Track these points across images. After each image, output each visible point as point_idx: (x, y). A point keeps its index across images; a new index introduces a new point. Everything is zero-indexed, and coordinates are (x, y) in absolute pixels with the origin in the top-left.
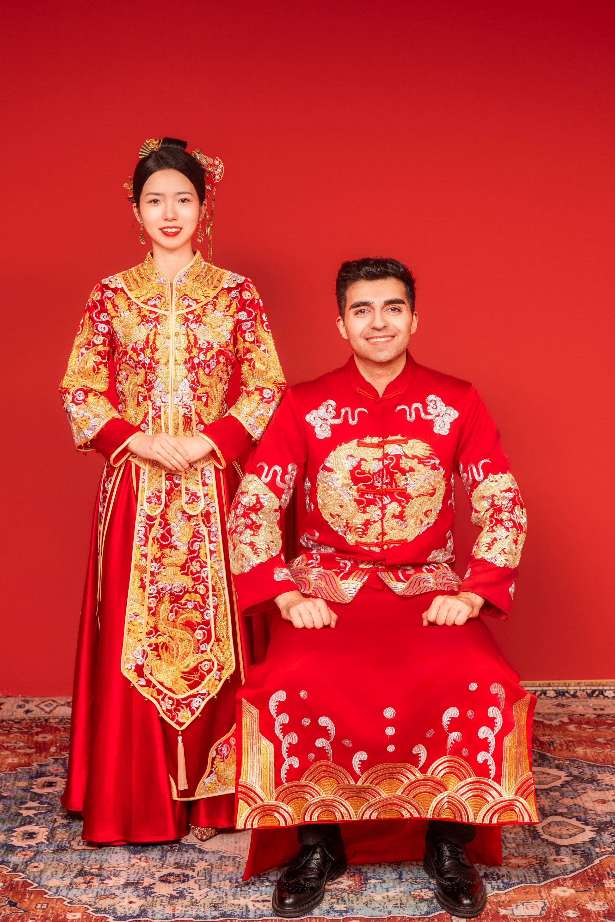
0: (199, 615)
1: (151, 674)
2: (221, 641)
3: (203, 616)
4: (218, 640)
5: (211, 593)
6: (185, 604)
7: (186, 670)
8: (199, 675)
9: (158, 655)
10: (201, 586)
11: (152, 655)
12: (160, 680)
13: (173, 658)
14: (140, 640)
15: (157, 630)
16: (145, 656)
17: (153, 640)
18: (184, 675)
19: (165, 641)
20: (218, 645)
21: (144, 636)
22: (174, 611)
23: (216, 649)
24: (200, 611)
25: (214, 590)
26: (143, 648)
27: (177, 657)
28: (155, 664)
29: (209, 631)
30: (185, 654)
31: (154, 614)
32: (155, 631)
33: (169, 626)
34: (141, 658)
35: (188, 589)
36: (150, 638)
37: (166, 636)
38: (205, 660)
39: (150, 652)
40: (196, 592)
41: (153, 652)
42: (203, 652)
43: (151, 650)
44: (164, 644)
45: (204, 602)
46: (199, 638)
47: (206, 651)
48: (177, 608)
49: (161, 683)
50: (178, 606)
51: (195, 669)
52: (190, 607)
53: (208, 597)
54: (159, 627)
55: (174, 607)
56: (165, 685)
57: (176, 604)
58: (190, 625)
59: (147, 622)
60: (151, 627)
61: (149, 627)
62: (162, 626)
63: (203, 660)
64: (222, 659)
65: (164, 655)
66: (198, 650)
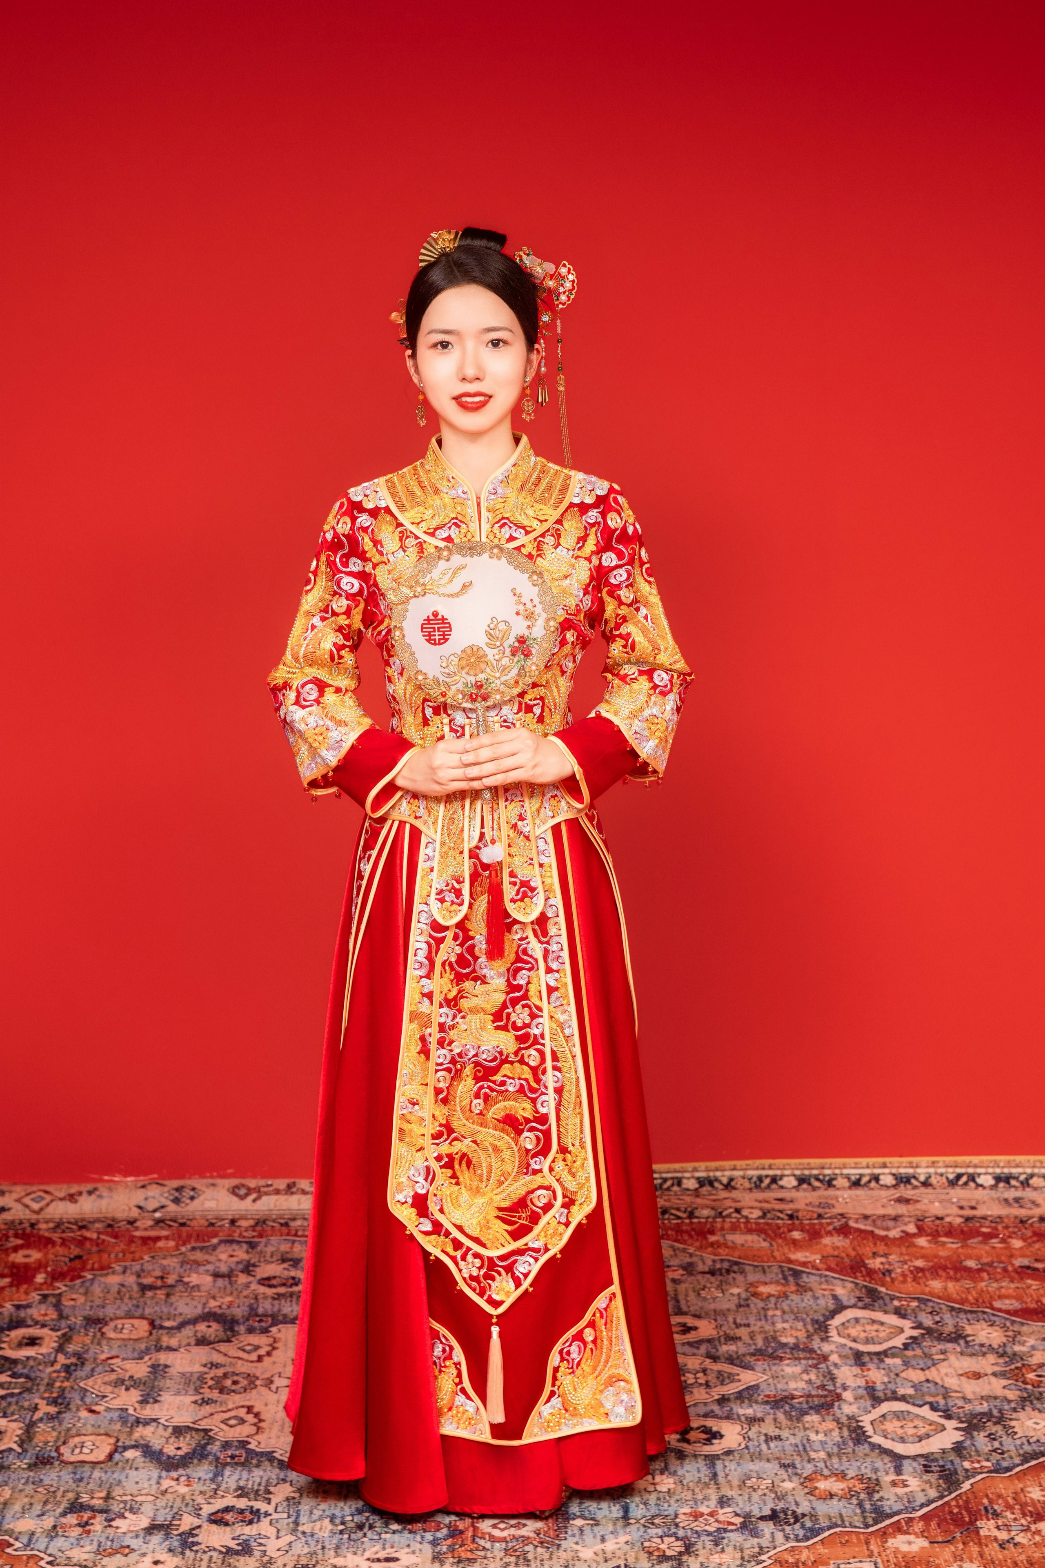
0: (528, 1105)
1: (441, 1211)
2: (570, 1152)
3: (535, 1107)
4: (563, 1150)
5: (549, 1063)
6: (503, 1083)
7: (506, 1204)
8: (528, 1214)
9: (454, 1176)
10: (532, 1052)
11: (442, 1175)
12: (458, 1223)
13: (481, 1181)
14: (421, 1149)
15: (450, 1131)
16: (431, 1176)
17: (445, 1149)
18: (500, 1214)
19: (464, 1150)
20: (564, 1160)
21: (427, 1141)
22: (482, 1096)
23: (559, 1166)
24: (529, 1098)
25: (555, 1058)
26: (426, 1164)
27: (488, 1180)
28: (448, 1193)
29: (547, 1134)
30: (503, 1175)
31: (445, 1101)
32: (447, 1131)
33: (473, 1123)
34: (424, 1182)
35: (507, 1057)
36: (438, 1145)
37: (467, 1141)
38: (540, 1187)
39: (438, 1171)
40: (522, 1062)
41: (444, 1170)
42: (535, 1172)
43: (441, 1167)
44: (464, 1155)
45: (538, 1081)
46: (529, 1147)
47: (540, 1171)
48: (487, 1090)
49: (460, 1228)
50: (489, 1087)
51: (521, 1203)
52: (511, 1089)
53: (544, 1072)
54: (455, 1125)
55: (482, 1087)
56: (468, 1231)
57: (485, 1084)
58: (512, 1123)
59: (433, 1116)
60: (441, 1125)
61: (437, 1124)
62: (460, 1122)
63: (536, 1186)
64: (572, 1186)
65: (465, 1176)
66: (526, 1169)
